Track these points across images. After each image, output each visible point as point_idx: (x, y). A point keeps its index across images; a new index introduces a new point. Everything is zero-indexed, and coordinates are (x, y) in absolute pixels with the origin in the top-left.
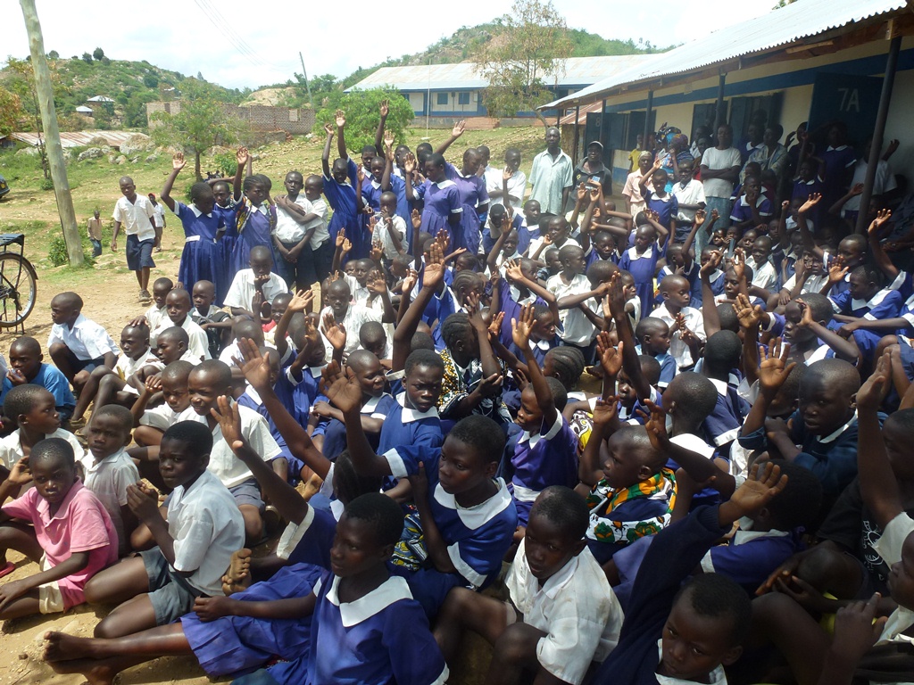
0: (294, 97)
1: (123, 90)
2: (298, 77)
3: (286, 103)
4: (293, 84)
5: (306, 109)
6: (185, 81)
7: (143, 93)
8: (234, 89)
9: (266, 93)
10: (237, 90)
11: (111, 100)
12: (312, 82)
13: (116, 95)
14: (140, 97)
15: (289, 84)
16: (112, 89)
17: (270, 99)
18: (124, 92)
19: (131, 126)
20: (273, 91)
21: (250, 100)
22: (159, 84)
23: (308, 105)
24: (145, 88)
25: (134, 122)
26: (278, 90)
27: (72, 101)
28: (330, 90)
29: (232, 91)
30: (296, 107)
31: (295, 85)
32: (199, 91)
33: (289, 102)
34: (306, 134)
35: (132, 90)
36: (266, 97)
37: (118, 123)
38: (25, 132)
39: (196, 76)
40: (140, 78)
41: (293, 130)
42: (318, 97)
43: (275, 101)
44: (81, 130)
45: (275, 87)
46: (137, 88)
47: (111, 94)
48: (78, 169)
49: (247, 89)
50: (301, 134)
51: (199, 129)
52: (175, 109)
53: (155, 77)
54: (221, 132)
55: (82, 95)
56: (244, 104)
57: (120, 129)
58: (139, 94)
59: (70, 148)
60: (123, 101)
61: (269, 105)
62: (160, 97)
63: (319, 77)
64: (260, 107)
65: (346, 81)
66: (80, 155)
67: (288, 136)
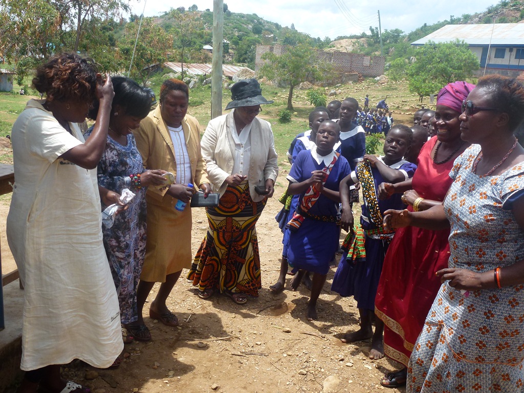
0: (366, 46)
1: (237, 34)
2: (372, 30)
3: (359, 51)
4: (366, 35)
5: (375, 57)
6: (281, 30)
7: (250, 38)
8: (316, 38)
9: (344, 42)
10: (319, 39)
11: (228, 42)
12: (382, 35)
13: (232, 38)
14: (248, 40)
15: (364, 35)
16: (229, 34)
17: (346, 47)
18: (238, 36)
19: (239, 62)
20: (350, 40)
21: (331, 47)
22: (263, 31)
23: (377, 53)
24: (252, 34)
25: (241, 59)
26: (354, 40)
27: (201, 41)
28: (396, 41)
29: (315, 39)
30: (367, 54)
31: (368, 37)
32: (291, 38)
33: (361, 51)
34: (375, 77)
35: (243, 35)
36: (344, 45)
37: (230, 59)
38: (170, 61)
39: (290, 27)
40: (250, 26)
41: (365, 73)
42: (386, 47)
43: (350, 49)
44: (206, 62)
45: (351, 37)
46: (247, 34)
47: (228, 38)
48: (202, 91)
49: (327, 38)
50: (371, 77)
51: (297, 67)
52: (277, 52)
53: (260, 26)
54: (313, 71)
55: (209, 37)
56: (326, 50)
57: (231, 63)
58: (248, 38)
59: (198, 75)
60: (236, 43)
61: (345, 51)
62: (261, 41)
63: (389, 31)
64: (338, 54)
65: (410, 35)
66: (205, 81)
67: (360, 77)
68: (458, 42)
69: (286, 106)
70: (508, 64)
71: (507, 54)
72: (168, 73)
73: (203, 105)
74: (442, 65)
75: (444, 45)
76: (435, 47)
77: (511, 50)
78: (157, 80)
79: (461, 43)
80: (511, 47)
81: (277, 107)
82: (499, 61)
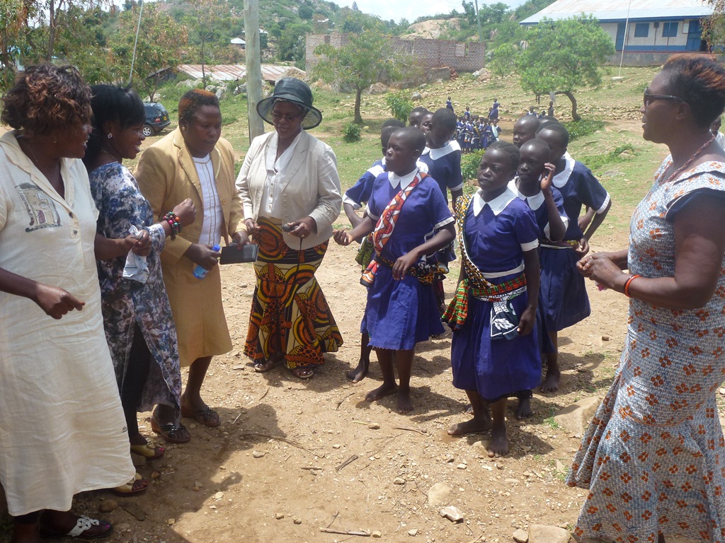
0: (458, 28)
1: (277, 21)
2: (466, 7)
3: (448, 36)
4: (457, 14)
5: (472, 43)
6: (339, 12)
7: (297, 25)
8: (389, 20)
9: (427, 25)
10: (392, 21)
11: (265, 32)
12: (481, 12)
13: (270, 27)
14: (293, 29)
15: (454, 14)
16: (266, 21)
17: (431, 31)
18: (279, 23)
19: (283, 59)
20: (435, 22)
21: (409, 33)
22: (314, 15)
23: (474, 38)
24: (298, 20)
25: (286, 55)
26: (441, 21)
27: (228, 32)
28: (499, 21)
29: (386, 22)
30: (461, 40)
31: (460, 16)
32: (354, 24)
33: (451, 36)
34: (472, 71)
35: (287, 21)
36: (427, 28)
37: (270, 56)
38: (186, 64)
39: (351, 7)
40: (295, 8)
41: (459, 66)
42: (486, 29)
43: (436, 34)
44: (236, 63)
45: (438, 17)
46: (291, 20)
47: (265, 26)
48: (233, 103)
49: (404, 20)
50: (467, 71)
51: (364, 64)
52: (336, 43)
53: (310, 8)
54: (387, 67)
55: (237, 26)
56: (404, 37)
57: (272, 62)
58: (293, 26)
59: (226, 81)
60: (277, 33)
61: (429, 37)
62: (312, 29)
63: (488, 6)
64: (421, 42)
65: (519, 10)
66: (237, 89)
67: (452, 73)
68: (585, 17)
69: (353, 118)
70: (653, 44)
71: (652, 30)
72: (184, 80)
73: (236, 123)
74: (563, 51)
75: (565, 22)
76: (552, 25)
77: (656, 26)
78: (169, 91)
79: (588, 18)
80: (656, 21)
81: (340, 121)
82: (641, 42)
